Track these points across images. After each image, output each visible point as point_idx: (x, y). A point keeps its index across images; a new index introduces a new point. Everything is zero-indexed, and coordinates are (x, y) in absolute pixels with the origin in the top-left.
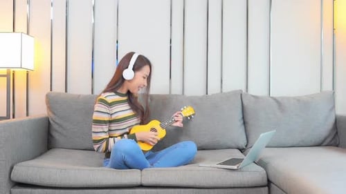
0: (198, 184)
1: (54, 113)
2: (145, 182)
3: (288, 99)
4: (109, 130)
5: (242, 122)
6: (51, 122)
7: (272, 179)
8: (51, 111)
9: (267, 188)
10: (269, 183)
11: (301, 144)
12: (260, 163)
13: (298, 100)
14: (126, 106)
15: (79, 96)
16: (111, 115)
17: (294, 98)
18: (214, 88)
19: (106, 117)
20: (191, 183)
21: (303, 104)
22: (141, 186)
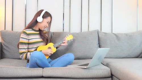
0: (73, 76)
2: (44, 75)
3: (122, 34)
4: (28, 48)
5: (98, 45)
6: (3, 45)
7: (113, 73)
9: (111, 78)
10: (112, 76)
11: (129, 57)
12: (107, 65)
13: (127, 35)
14: (38, 36)
15: (17, 32)
16: (29, 40)
17: (124, 34)
19: (26, 41)
20: (69, 76)
21: (129, 37)
22: (42, 77)
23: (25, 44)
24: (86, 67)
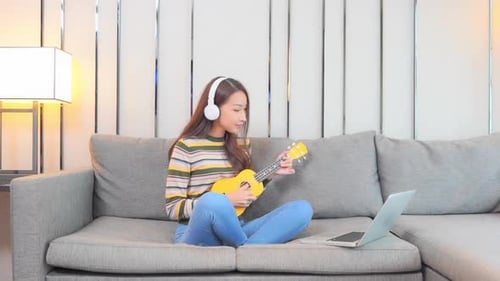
0: (319, 269)
1: (102, 165)
2: (242, 266)
3: (442, 143)
4: (189, 187)
5: (376, 177)
7: (429, 262)
8: (97, 162)
9: (420, 275)
10: (424, 267)
11: (466, 210)
12: (407, 237)
13: (458, 146)
16: (191, 164)
17: (452, 143)
18: (333, 129)
19: (185, 168)
21: (467, 151)
22: (236, 272)
23: (180, 174)
24: (353, 244)
